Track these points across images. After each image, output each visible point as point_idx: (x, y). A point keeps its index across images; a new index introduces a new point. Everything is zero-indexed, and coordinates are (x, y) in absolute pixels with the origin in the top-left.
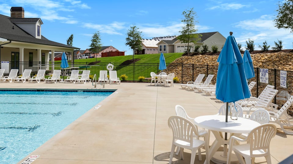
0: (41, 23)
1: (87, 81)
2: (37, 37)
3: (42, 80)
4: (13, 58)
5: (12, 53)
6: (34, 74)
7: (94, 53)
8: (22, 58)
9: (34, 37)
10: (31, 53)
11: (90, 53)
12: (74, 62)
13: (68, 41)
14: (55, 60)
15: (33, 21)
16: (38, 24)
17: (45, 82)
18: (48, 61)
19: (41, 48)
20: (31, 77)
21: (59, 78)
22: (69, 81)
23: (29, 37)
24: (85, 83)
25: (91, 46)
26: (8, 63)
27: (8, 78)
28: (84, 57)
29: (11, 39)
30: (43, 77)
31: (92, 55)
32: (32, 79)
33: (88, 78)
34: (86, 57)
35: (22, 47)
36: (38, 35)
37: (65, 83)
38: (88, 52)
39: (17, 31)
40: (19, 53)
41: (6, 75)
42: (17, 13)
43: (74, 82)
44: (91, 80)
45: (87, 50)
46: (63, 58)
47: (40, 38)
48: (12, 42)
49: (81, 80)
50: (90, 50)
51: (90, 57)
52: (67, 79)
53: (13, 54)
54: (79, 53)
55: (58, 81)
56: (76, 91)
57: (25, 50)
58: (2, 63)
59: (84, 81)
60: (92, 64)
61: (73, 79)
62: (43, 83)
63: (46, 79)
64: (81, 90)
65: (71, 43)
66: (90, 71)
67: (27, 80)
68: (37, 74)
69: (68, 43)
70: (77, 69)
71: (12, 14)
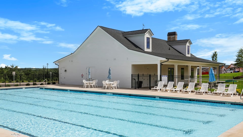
0: (191, 43)
1: (234, 94)
2: (187, 55)
3: (192, 92)
4: (169, 72)
5: (169, 68)
6: (185, 86)
7: (239, 68)
8: (176, 73)
9: (185, 56)
10: (182, 69)
11: (234, 68)
12: (219, 77)
13: (213, 57)
14: (202, 74)
15: (184, 42)
16: (188, 44)
17: (195, 93)
18: (196, 75)
19: (190, 64)
20: (184, 88)
21: (207, 91)
22: (216, 93)
23: (181, 56)
24: (232, 96)
25: (236, 61)
26: (167, 77)
27: (167, 89)
28: (229, 71)
29: (168, 58)
30: (193, 89)
31: (237, 70)
32: (185, 90)
33: (235, 92)
34: (231, 71)
35: (176, 64)
36: (188, 54)
37: (212, 95)
38: (232, 66)
39: (172, 52)
40: (173, 69)
41: (165, 86)
42: (172, 37)
43: (221, 95)
44: (238, 93)
45: (232, 64)
46: (210, 73)
47: (189, 56)
48: (169, 60)
49: (228, 93)
50: (235, 65)
51: (234, 72)
52: (215, 92)
53: (169, 70)
54: (224, 68)
55: (206, 93)
56: (223, 103)
57: (178, 66)
58: (162, 77)
59: (231, 94)
60: (237, 78)
61: (220, 92)
62: (193, 94)
63: (196, 91)
64: (229, 103)
65: (216, 59)
66: (237, 85)
67: (180, 91)
68: (188, 86)
69: (213, 60)
70: (223, 83)
71: (168, 38)
